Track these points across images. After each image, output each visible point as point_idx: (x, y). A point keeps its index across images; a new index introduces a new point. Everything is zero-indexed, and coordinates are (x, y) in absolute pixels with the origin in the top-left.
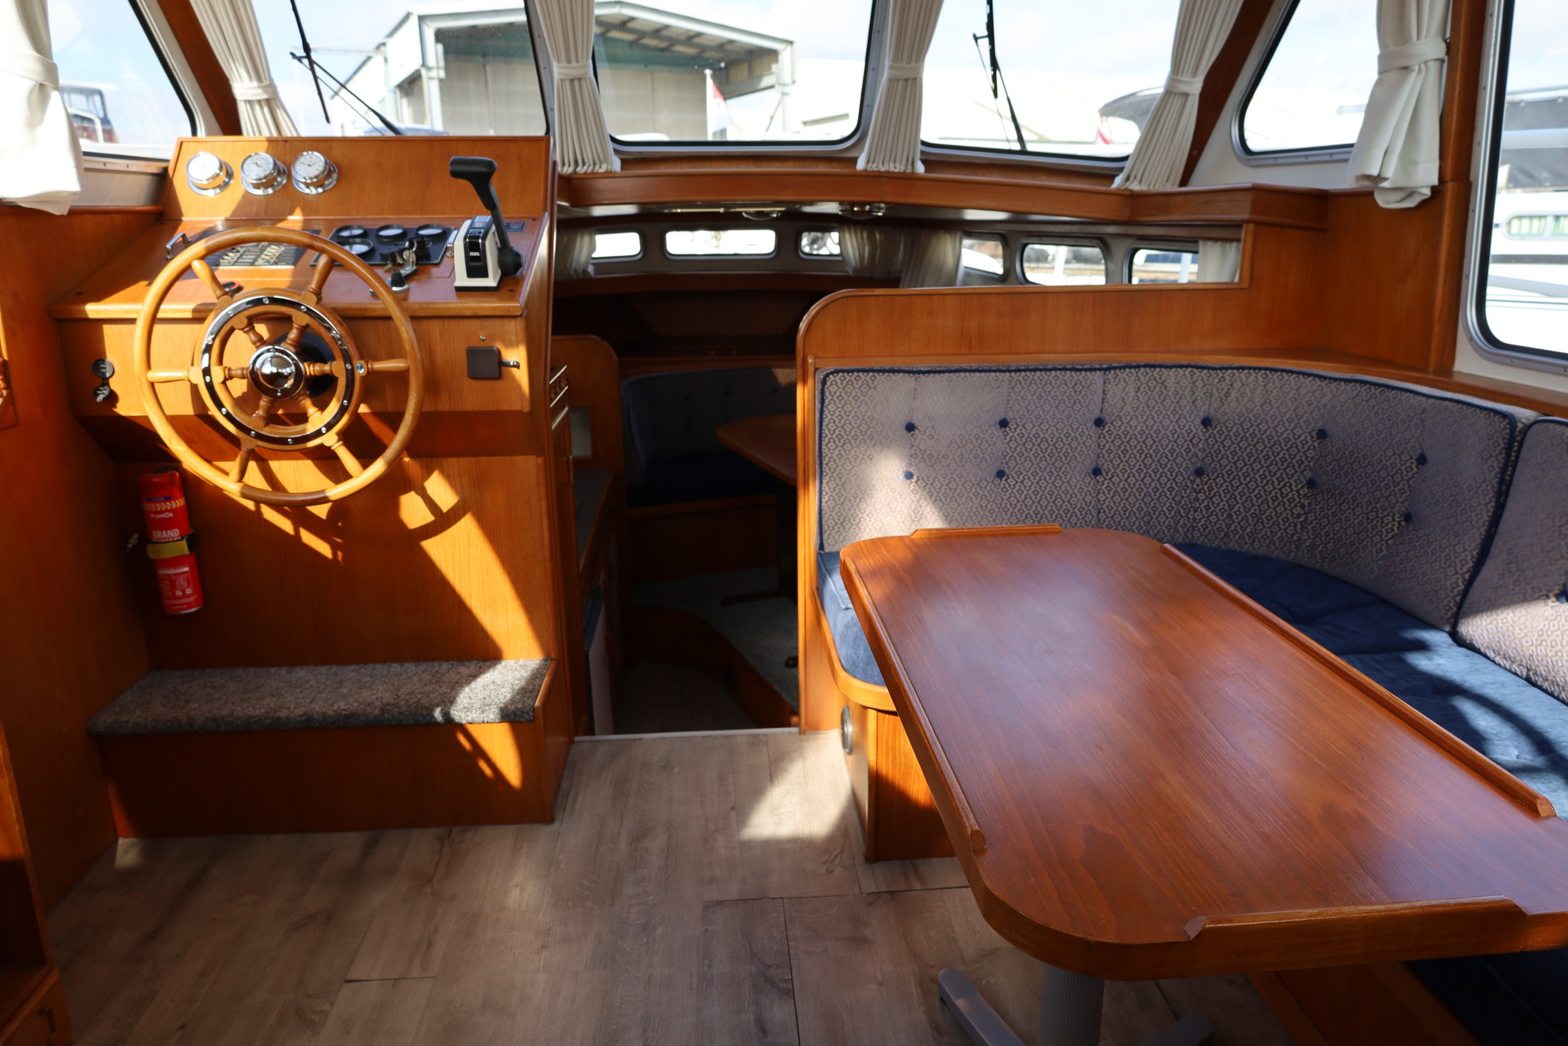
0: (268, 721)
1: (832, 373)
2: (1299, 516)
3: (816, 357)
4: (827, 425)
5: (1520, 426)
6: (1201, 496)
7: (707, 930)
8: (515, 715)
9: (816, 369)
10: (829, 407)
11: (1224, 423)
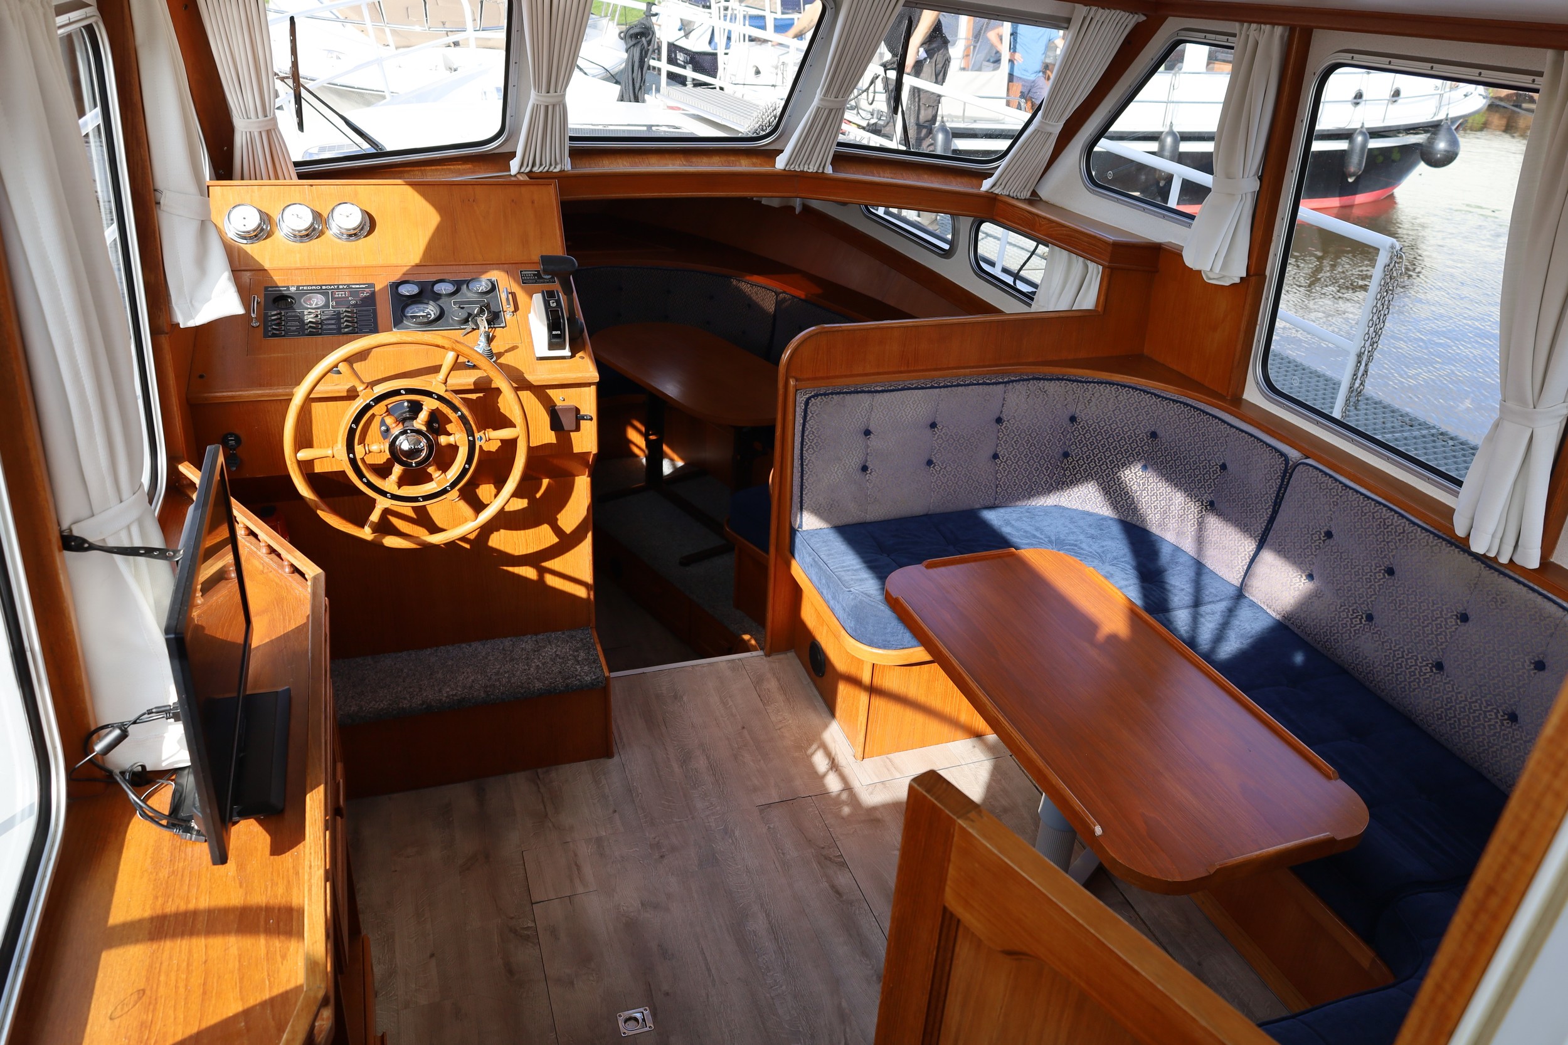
0: (395, 712)
1: (813, 397)
2: (1136, 491)
3: (797, 380)
4: (807, 436)
5: (1291, 463)
6: (1068, 473)
7: (769, 828)
8: (593, 684)
9: (797, 390)
10: (810, 422)
11: (1086, 421)
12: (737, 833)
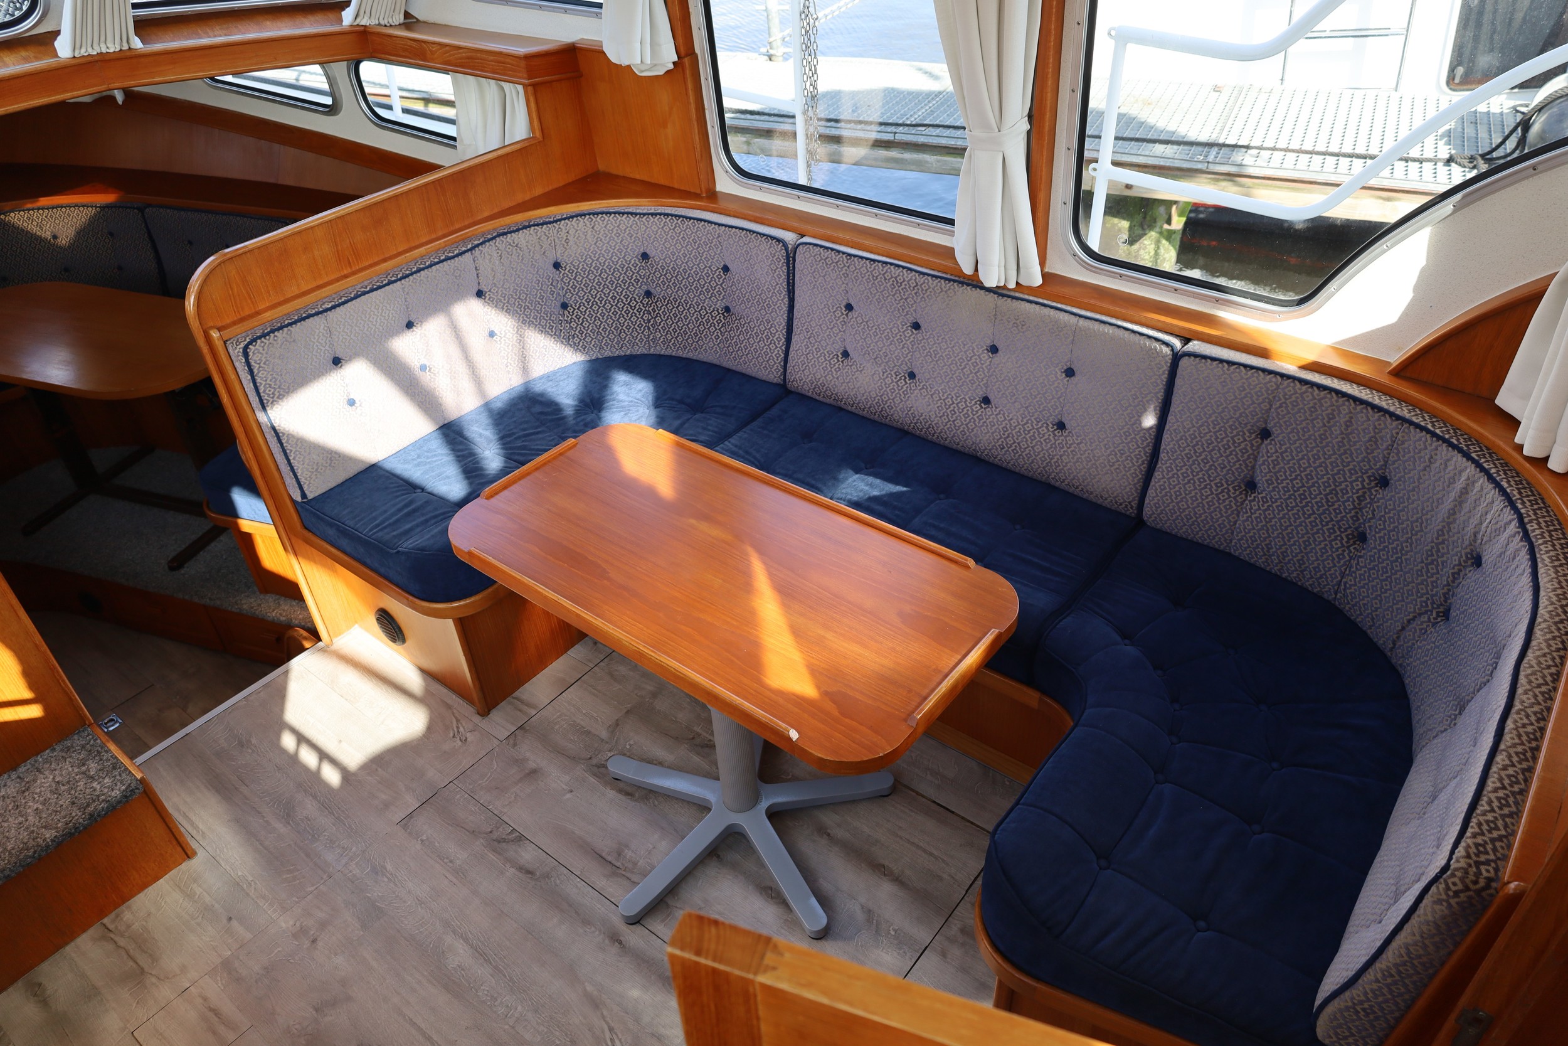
1: (250, 343)
2: (649, 321)
3: (219, 329)
4: (264, 391)
5: (790, 246)
6: (573, 325)
7: (422, 841)
8: (126, 797)
9: (225, 342)
10: (260, 375)
11: (571, 263)
12: (389, 867)
